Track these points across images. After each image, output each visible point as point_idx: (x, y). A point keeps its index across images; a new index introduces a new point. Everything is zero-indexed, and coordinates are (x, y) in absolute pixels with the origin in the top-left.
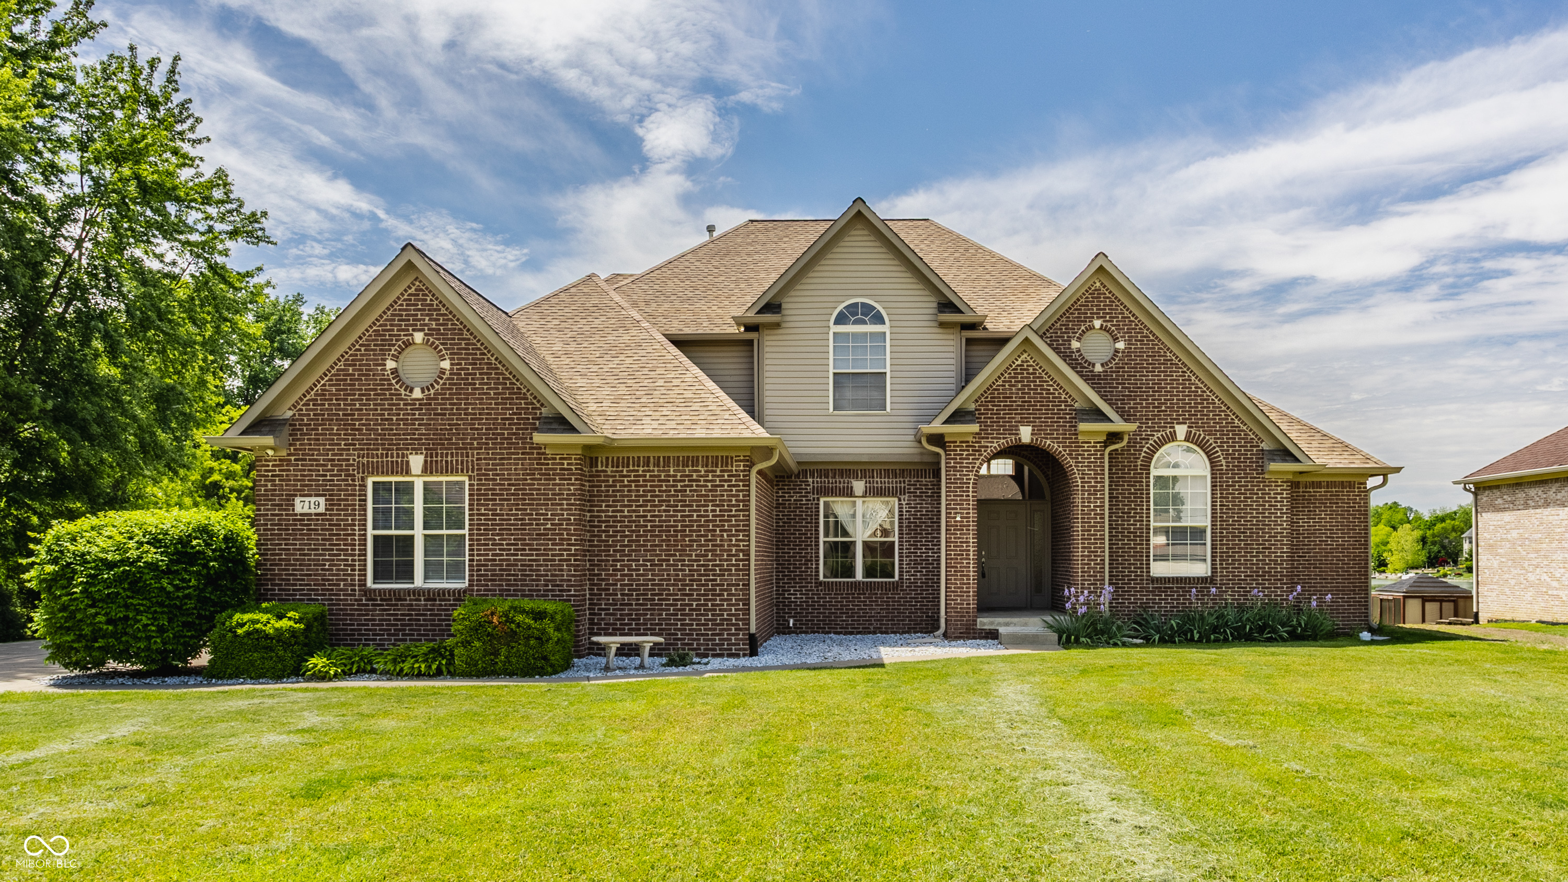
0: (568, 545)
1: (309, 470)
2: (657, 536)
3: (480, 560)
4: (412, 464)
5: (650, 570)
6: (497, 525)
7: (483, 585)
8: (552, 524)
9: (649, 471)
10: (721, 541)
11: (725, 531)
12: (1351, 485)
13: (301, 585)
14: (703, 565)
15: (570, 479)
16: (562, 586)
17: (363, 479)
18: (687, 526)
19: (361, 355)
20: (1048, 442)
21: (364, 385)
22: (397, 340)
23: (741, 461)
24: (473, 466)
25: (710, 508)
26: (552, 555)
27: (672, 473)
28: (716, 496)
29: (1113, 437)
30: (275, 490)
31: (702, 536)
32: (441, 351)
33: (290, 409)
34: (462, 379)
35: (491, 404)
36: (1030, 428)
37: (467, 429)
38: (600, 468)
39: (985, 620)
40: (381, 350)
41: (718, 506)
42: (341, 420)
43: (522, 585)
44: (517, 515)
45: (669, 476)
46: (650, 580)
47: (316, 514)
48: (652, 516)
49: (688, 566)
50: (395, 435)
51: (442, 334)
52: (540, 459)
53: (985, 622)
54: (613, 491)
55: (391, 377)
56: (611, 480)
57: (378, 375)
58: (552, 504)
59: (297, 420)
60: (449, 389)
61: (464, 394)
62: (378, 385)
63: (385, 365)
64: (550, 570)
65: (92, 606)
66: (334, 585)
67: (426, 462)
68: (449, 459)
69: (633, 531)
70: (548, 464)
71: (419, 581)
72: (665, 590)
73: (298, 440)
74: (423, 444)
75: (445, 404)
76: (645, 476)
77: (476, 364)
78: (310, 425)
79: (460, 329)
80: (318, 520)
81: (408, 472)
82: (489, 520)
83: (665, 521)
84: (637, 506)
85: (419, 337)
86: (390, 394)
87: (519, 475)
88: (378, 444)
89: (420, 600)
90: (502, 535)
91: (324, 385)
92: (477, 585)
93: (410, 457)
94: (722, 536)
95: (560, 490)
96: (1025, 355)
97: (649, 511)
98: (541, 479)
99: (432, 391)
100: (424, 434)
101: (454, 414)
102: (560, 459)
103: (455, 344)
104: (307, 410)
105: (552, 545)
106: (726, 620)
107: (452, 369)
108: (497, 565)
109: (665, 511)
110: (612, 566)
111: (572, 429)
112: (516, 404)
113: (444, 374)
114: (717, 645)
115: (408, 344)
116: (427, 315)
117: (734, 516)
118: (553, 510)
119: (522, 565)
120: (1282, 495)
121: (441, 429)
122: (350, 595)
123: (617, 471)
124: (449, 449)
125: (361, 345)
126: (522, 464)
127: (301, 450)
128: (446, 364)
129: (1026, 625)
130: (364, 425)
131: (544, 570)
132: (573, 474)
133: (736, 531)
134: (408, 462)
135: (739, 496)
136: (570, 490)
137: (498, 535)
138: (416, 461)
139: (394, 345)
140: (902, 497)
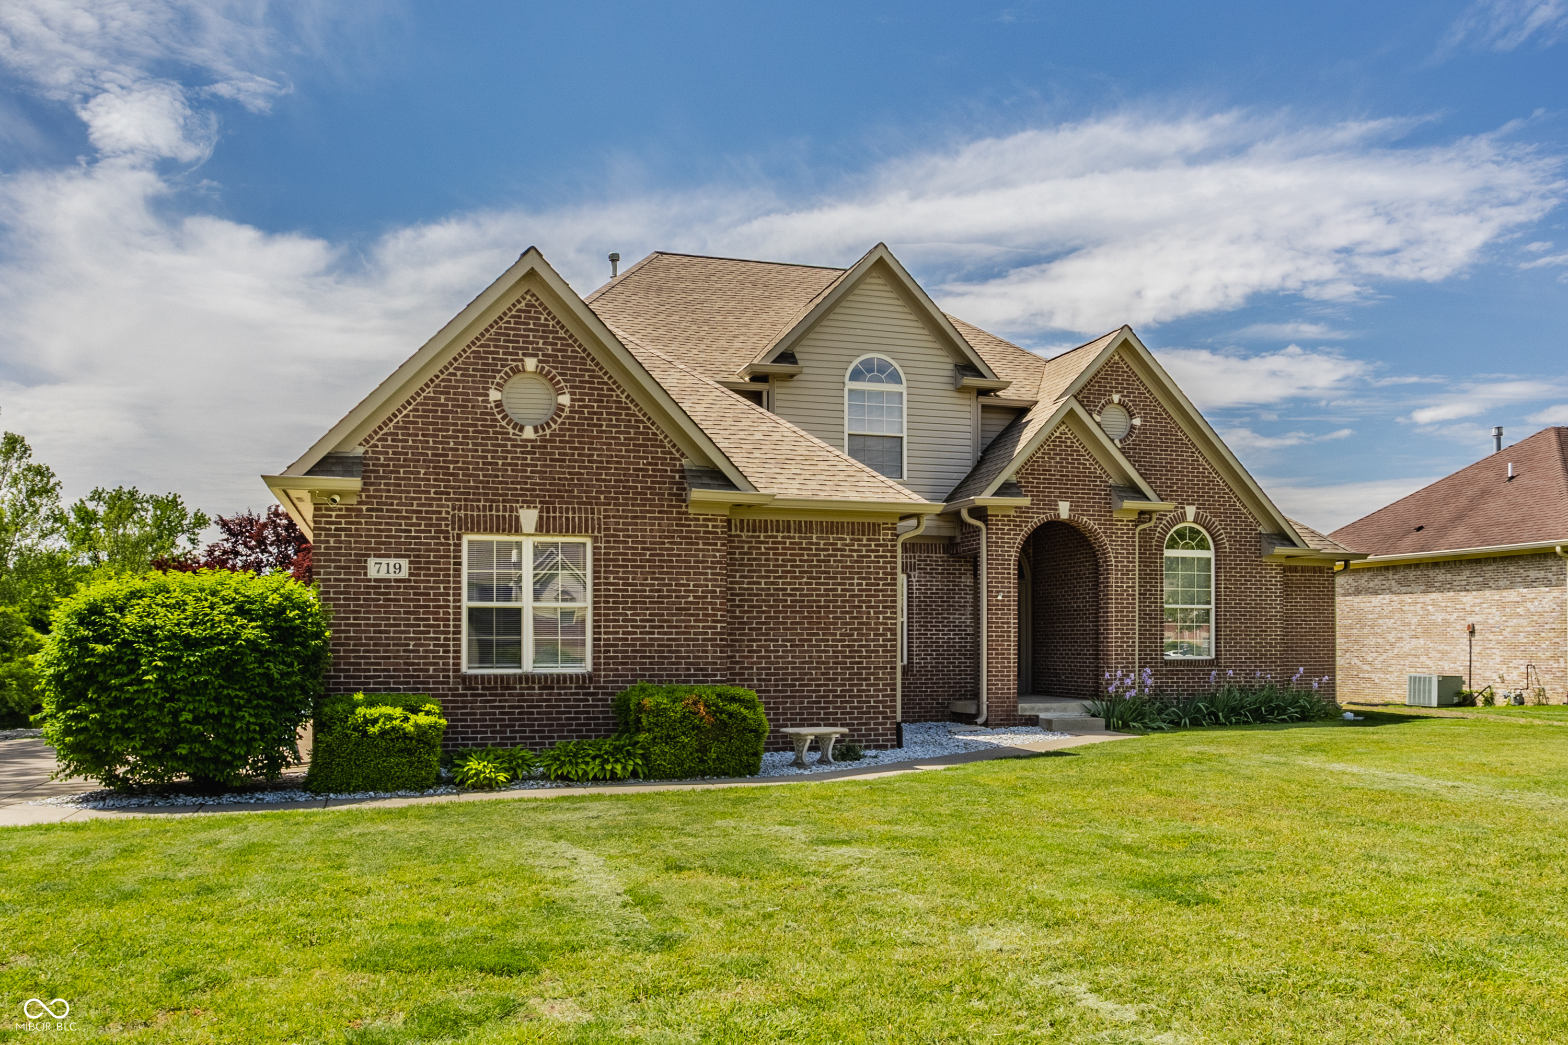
0: (714, 621)
1: (387, 524)
2: (798, 612)
3: (609, 639)
4: (522, 519)
5: (790, 651)
6: (629, 597)
7: (612, 670)
8: (695, 597)
9: (789, 537)
10: (868, 618)
11: (872, 607)
13: (375, 670)
14: (848, 646)
15: (716, 544)
16: (707, 670)
17: (459, 537)
18: (830, 601)
19: (456, 381)
20: (1085, 519)
21: (460, 418)
22: (502, 366)
23: (889, 529)
24: (599, 525)
25: (856, 581)
26: (695, 634)
27: (814, 540)
28: (862, 568)
29: (1145, 516)
30: (340, 548)
31: (847, 612)
32: (559, 382)
33: (360, 444)
34: (586, 419)
35: (621, 451)
36: (1068, 504)
37: (591, 480)
38: (733, 533)
39: (1026, 706)
40: (482, 376)
41: (864, 579)
42: (431, 461)
43: (659, 669)
44: (653, 585)
45: (812, 544)
46: (789, 663)
47: (396, 581)
48: (792, 589)
49: (832, 646)
50: (501, 483)
51: (560, 362)
52: (681, 519)
53: (1026, 708)
54: (749, 559)
55: (495, 410)
56: (746, 546)
57: (479, 407)
58: (695, 573)
59: (371, 459)
60: (569, 430)
61: (588, 437)
62: (478, 420)
63: (488, 395)
64: (692, 651)
66: (421, 670)
67: (541, 518)
68: (570, 515)
69: (771, 606)
70: (689, 526)
71: (528, 665)
72: (806, 674)
73: (372, 484)
74: (538, 496)
75: (564, 448)
76: (785, 543)
77: (602, 401)
78: (388, 465)
79: (582, 358)
80: (399, 587)
81: (518, 530)
82: (619, 590)
83: (806, 595)
84: (775, 577)
85: (531, 364)
86: (495, 433)
87: (655, 537)
88: (479, 494)
89: (534, 689)
90: (636, 609)
91: (407, 416)
92: (605, 670)
93: (520, 511)
94: (869, 613)
95: (704, 556)
96: (1063, 427)
97: (789, 584)
98: (681, 544)
99: (548, 432)
100: (539, 484)
101: (575, 461)
102: (704, 520)
103: (576, 376)
104: (383, 446)
105: (695, 621)
106: (873, 707)
107: (572, 406)
108: (629, 645)
109: (806, 583)
110: (747, 646)
111: (729, 485)
112: (651, 452)
113: (563, 410)
114: (863, 735)
115: (515, 371)
116: (541, 337)
117: (881, 591)
118: (696, 580)
119: (659, 646)
120: (1276, 579)
121: (559, 479)
122: (443, 683)
123: (753, 537)
124: (569, 503)
125: (456, 369)
126: (659, 525)
127: (375, 497)
128: (565, 400)
129: (1065, 710)
130: (460, 469)
131: (686, 652)
132: (719, 538)
133: (884, 607)
134: (517, 518)
135: (886, 568)
136: (715, 557)
137: (630, 609)
138: (529, 517)
139: (499, 372)
140: (912, 574)
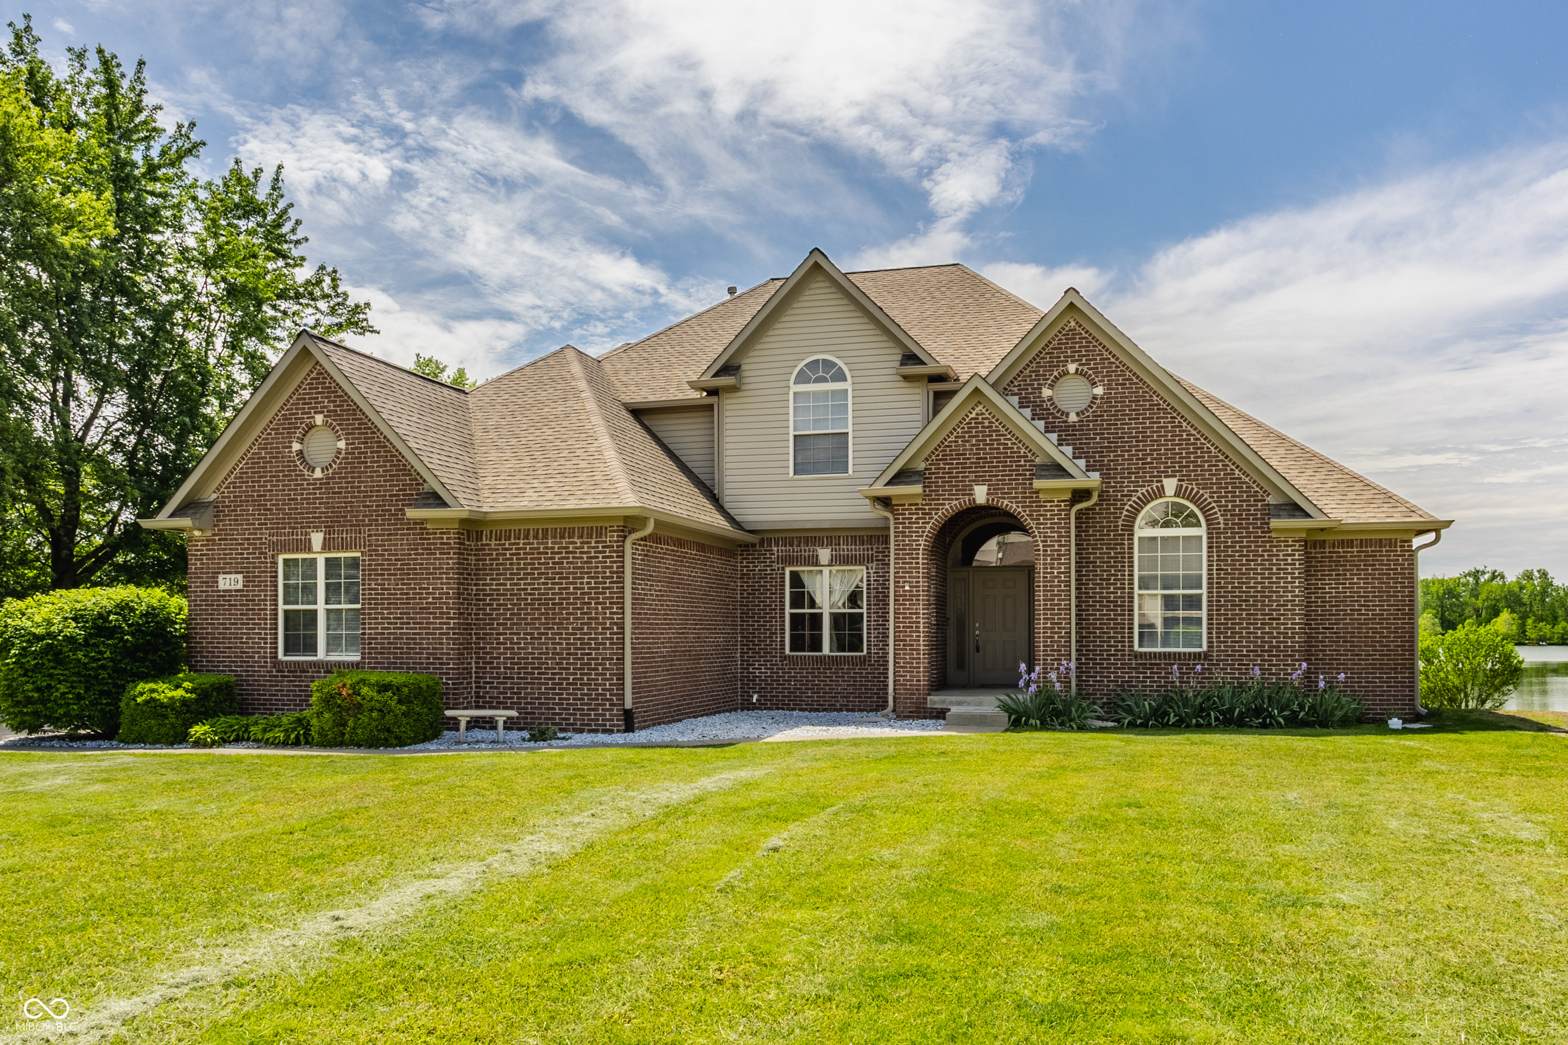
0: (448, 618)
1: (230, 549)
2: (536, 609)
3: (371, 634)
4: (313, 541)
5: (530, 643)
6: (386, 599)
7: (373, 658)
8: (433, 598)
9: (529, 544)
10: (596, 613)
11: (600, 603)
12: (1392, 543)
13: (224, 657)
14: (579, 639)
15: (449, 553)
16: (442, 659)
17: (273, 556)
18: (564, 599)
19: (272, 439)
20: (1006, 502)
21: (274, 467)
22: (301, 423)
23: (615, 531)
24: (365, 542)
25: (585, 580)
26: (434, 629)
27: (550, 545)
28: (591, 568)
29: (1080, 495)
30: (203, 568)
31: (578, 609)
32: (338, 431)
33: (214, 492)
34: (356, 458)
35: (380, 481)
36: (986, 487)
37: (359, 507)
38: (484, 542)
39: (936, 698)
40: (288, 433)
41: (592, 578)
42: (256, 501)
43: (407, 658)
44: (403, 589)
45: (547, 548)
46: (530, 653)
47: (236, 591)
48: (532, 589)
49: (565, 639)
50: (299, 514)
51: (339, 415)
52: (422, 534)
53: (936, 700)
54: (497, 564)
55: (296, 458)
56: (495, 553)
57: (286, 457)
58: (433, 579)
59: (220, 502)
60: (344, 468)
61: (358, 472)
62: (286, 466)
63: (291, 447)
64: (431, 644)
65: (25, 675)
66: (250, 657)
67: (325, 538)
68: (344, 536)
69: (515, 605)
70: (429, 539)
71: (321, 654)
72: (543, 664)
73: (221, 521)
74: (323, 522)
75: (341, 483)
76: (525, 549)
77: (367, 443)
78: (230, 506)
79: (354, 410)
80: (237, 596)
81: (310, 550)
82: (378, 594)
83: (544, 594)
84: (518, 579)
85: (319, 419)
86: (296, 475)
87: (404, 550)
88: (285, 523)
89: (320, 672)
90: (390, 609)
91: (242, 468)
92: (368, 658)
93: (312, 534)
94: (597, 608)
95: (440, 564)
96: (980, 407)
97: (529, 584)
98: (423, 554)
99: (331, 471)
100: (324, 513)
101: (349, 492)
102: (441, 533)
103: (350, 424)
104: (228, 492)
105: (434, 618)
106: (601, 694)
107: (347, 449)
108: (385, 639)
109: (544, 584)
110: (496, 639)
111: (444, 505)
112: (402, 480)
113: (340, 453)
114: (592, 720)
115: (311, 427)
116: (327, 397)
117: (608, 588)
118: (434, 584)
119: (407, 639)
120: (1294, 558)
121: (338, 507)
122: (263, 667)
123: (500, 545)
124: (346, 526)
125: (272, 429)
126: (407, 540)
127: (223, 530)
128: (342, 444)
129: (980, 704)
130: (274, 505)
131: (427, 644)
132: (452, 548)
133: (610, 603)
134: (310, 540)
135: (612, 567)
136: (448, 564)
137: (386, 609)
138: (317, 539)
139: (298, 428)
140: (870, 565)
